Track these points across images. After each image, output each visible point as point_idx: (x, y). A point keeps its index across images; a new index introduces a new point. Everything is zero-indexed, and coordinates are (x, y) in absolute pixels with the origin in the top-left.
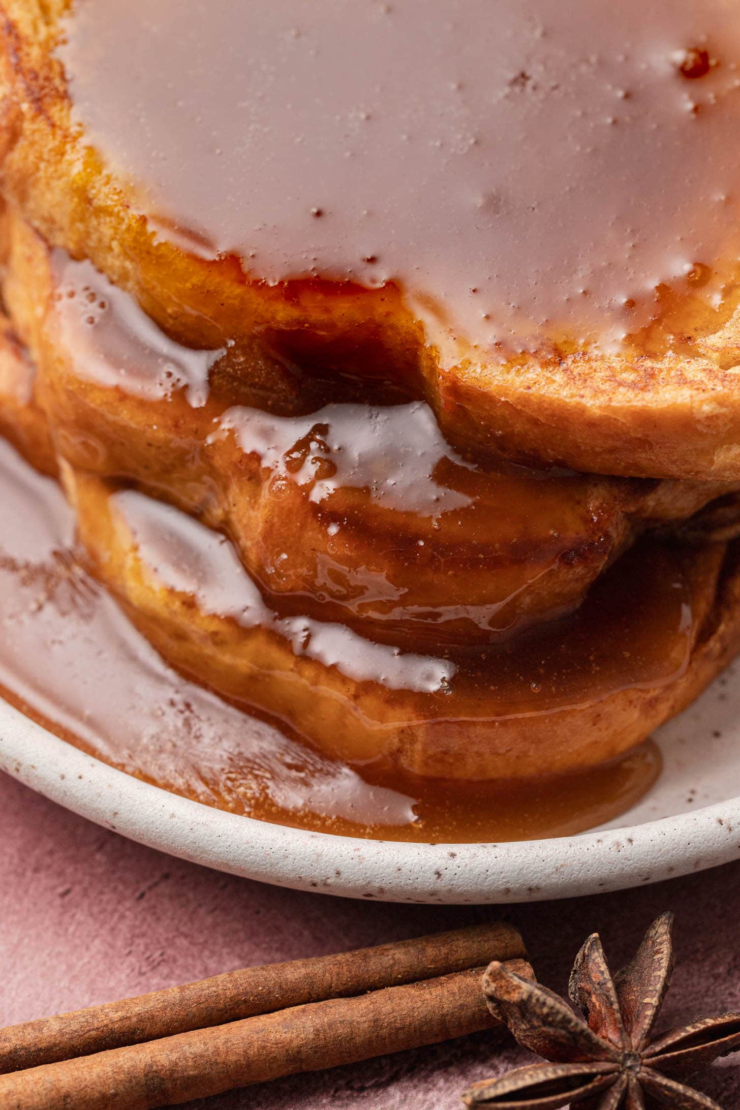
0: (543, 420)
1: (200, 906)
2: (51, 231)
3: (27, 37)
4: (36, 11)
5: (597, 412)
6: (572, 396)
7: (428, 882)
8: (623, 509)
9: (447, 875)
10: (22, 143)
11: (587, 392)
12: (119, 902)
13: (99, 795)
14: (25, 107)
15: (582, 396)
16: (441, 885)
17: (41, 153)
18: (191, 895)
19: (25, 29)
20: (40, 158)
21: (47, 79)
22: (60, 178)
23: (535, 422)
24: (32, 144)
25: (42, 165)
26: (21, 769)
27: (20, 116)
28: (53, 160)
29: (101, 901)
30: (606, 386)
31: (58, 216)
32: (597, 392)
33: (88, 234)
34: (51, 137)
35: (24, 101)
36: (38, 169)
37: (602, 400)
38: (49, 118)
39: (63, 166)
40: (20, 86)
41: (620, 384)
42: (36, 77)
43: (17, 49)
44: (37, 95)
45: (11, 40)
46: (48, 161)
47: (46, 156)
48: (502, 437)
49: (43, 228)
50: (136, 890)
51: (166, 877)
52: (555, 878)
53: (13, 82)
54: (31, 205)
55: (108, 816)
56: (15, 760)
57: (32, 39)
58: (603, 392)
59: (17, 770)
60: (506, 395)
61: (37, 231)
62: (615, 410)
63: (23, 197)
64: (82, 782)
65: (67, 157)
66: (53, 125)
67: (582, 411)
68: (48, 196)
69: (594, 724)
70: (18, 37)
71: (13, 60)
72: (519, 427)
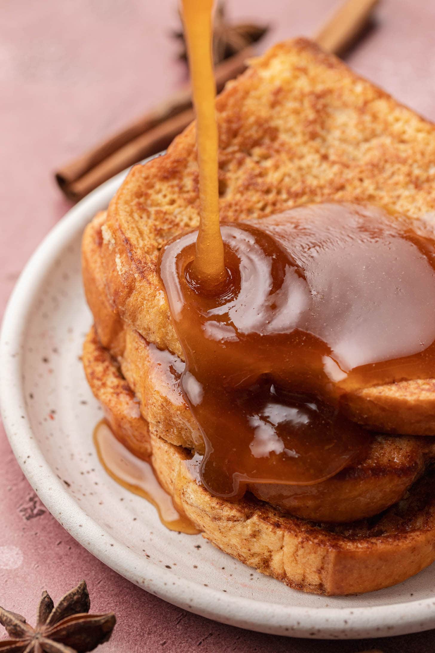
0: (387, 408)
1: (228, 647)
2: (148, 334)
3: (135, 245)
4: (138, 233)
5: (413, 402)
6: (401, 396)
7: (341, 626)
8: (422, 451)
9: (350, 622)
10: (135, 292)
11: (408, 394)
12: (190, 647)
13: (183, 592)
14: (136, 275)
15: (405, 396)
16: (348, 626)
17: (144, 297)
18: (223, 643)
19: (133, 241)
20: (144, 299)
21: (145, 263)
22: (153, 308)
23: (383, 409)
24: (140, 293)
25: (145, 302)
26: (145, 581)
27: (134, 280)
28: (150, 299)
29: (181, 646)
30: (416, 391)
31: (152, 327)
32: (412, 394)
33: (167, 334)
34: (149, 289)
35: (135, 273)
36: (143, 304)
37: (415, 397)
38: (148, 280)
39: (156, 301)
40: (133, 266)
41: (423, 390)
42: (140, 263)
43: (131, 250)
44: (141, 270)
45: (128, 246)
46: (148, 300)
47: (147, 298)
48: (366, 418)
49: (144, 333)
50: (196, 642)
51: (211, 634)
52: (400, 622)
53: (130, 265)
54: (138, 323)
55: (188, 601)
56: (142, 578)
57: (137, 246)
58: (415, 393)
59: (143, 582)
60: (370, 397)
61: (140, 335)
62: (422, 401)
63: (134, 319)
64: (175, 586)
65: (157, 298)
66: (150, 283)
67: (405, 402)
68: (148, 317)
69: (412, 553)
70: (131, 245)
71: (129, 255)
72: (376, 412)
